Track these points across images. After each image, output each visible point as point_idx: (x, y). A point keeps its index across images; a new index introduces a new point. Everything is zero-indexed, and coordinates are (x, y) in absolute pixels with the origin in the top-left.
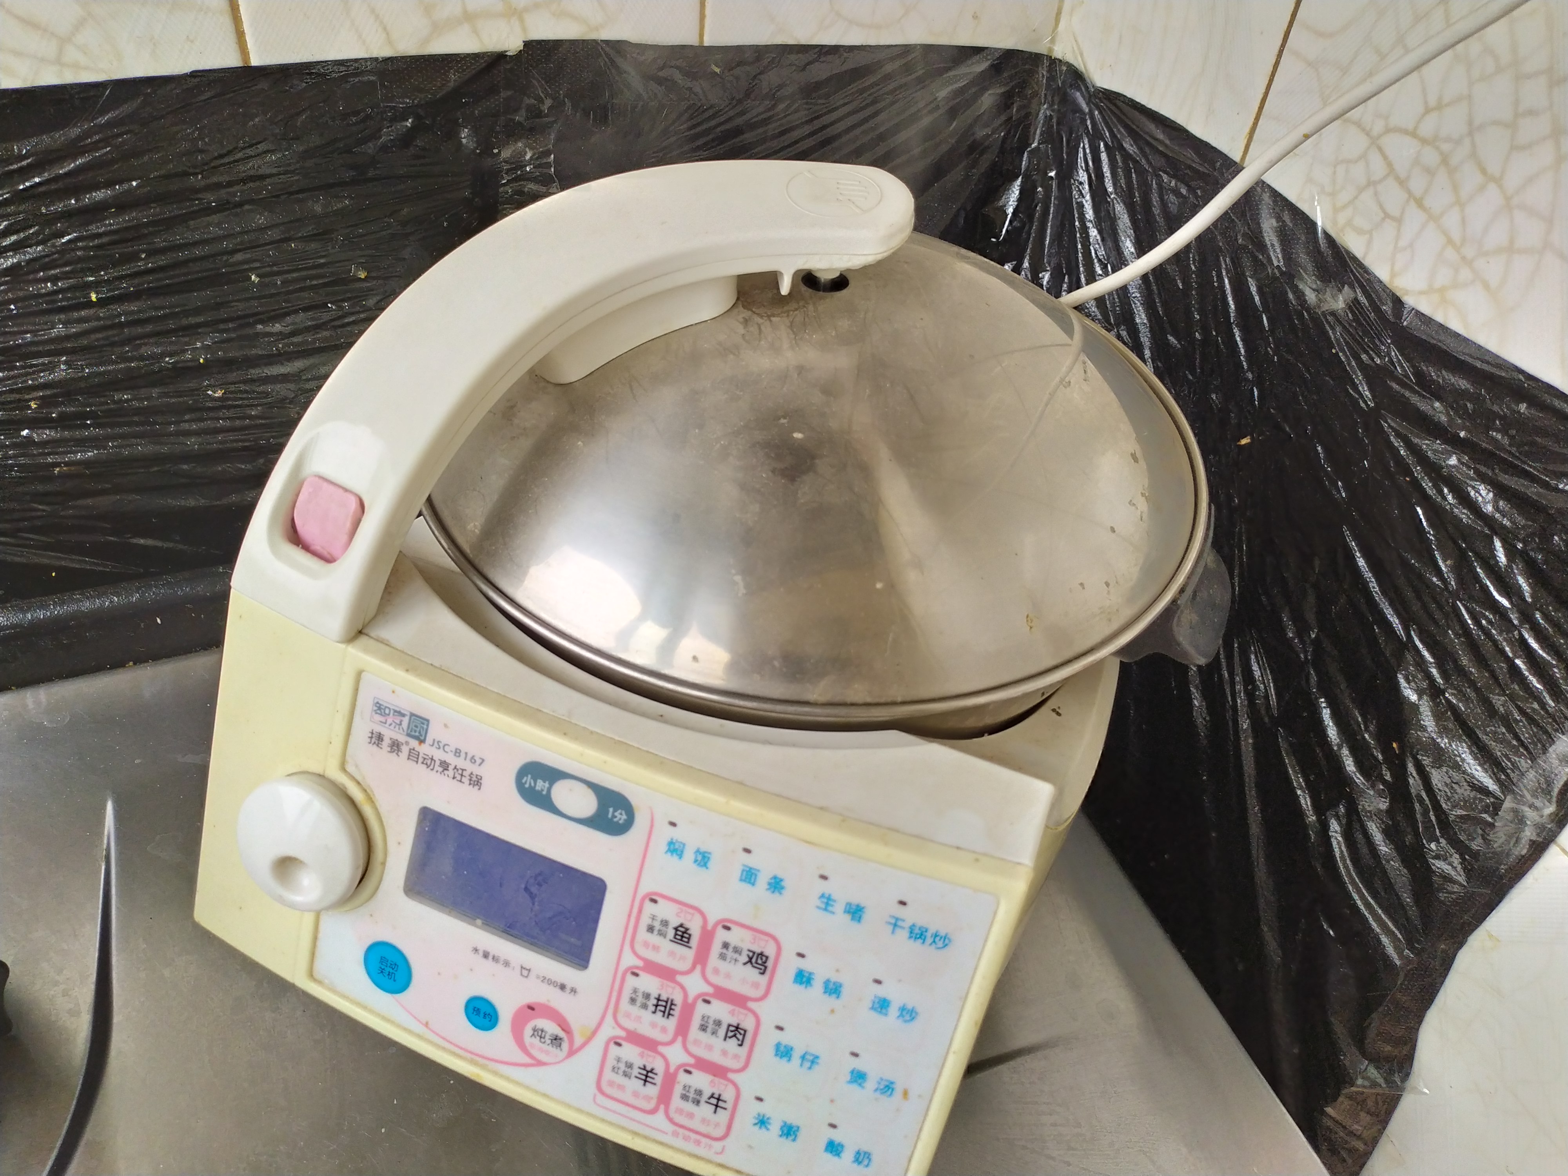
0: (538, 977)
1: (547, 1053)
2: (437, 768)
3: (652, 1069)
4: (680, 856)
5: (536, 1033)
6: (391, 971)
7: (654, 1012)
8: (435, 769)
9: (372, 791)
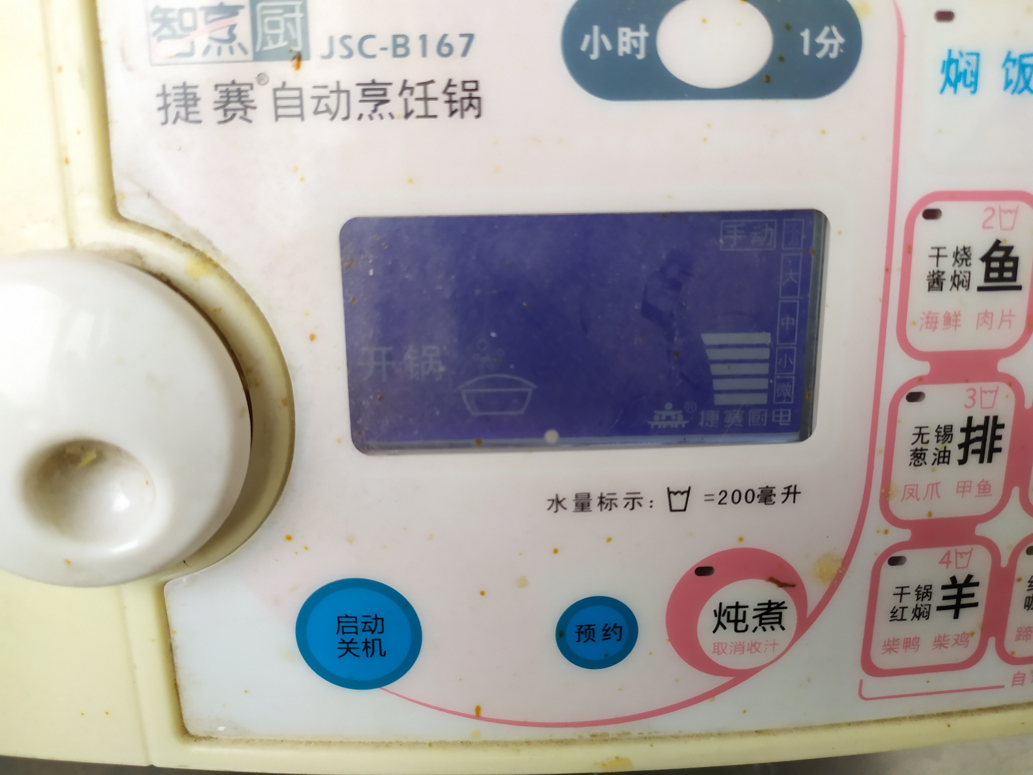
0: (709, 498)
1: (754, 647)
2: (358, 107)
3: (970, 577)
4: (974, 86)
5: (724, 620)
6: (369, 636)
7: (962, 462)
8: (354, 114)
9: (209, 242)
